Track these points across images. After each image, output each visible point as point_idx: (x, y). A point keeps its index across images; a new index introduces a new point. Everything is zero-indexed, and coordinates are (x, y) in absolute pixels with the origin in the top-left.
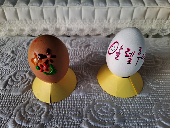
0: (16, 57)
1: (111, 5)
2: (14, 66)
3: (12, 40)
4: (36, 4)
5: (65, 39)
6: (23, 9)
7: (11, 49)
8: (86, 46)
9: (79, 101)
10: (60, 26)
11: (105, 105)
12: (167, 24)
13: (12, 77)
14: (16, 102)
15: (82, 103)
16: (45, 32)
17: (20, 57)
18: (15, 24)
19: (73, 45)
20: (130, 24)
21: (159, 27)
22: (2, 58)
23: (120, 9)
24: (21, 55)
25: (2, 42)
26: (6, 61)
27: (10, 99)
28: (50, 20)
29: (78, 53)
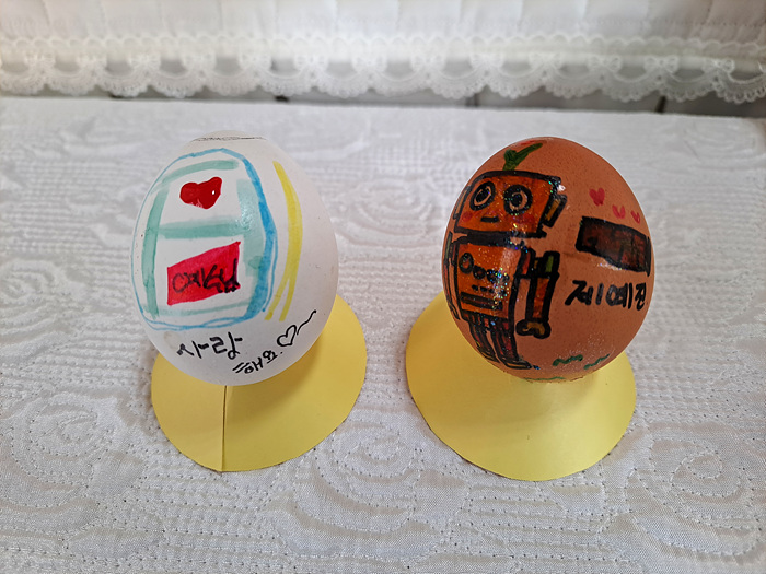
10: (236, 50)
16: (171, 76)
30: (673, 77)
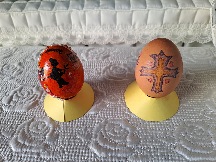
0: (24, 70)
1: (136, 8)
2: (21, 80)
3: (20, 50)
4: (47, 8)
5: (81, 49)
6: (32, 14)
7: (19, 61)
8: (104, 58)
9: (90, 120)
10: (75, 34)
11: (119, 125)
12: (208, 29)
13: (17, 92)
14: (20, 120)
15: (92, 122)
16: (59, 40)
17: (28, 70)
18: (23, 31)
19: (89, 56)
20: (160, 29)
21: (197, 33)
22: (8, 71)
23: (147, 12)
24: (29, 68)
25: (8, 52)
26: (12, 74)
27: (14, 116)
28: (64, 27)
29: (95, 65)
30: (186, 38)
